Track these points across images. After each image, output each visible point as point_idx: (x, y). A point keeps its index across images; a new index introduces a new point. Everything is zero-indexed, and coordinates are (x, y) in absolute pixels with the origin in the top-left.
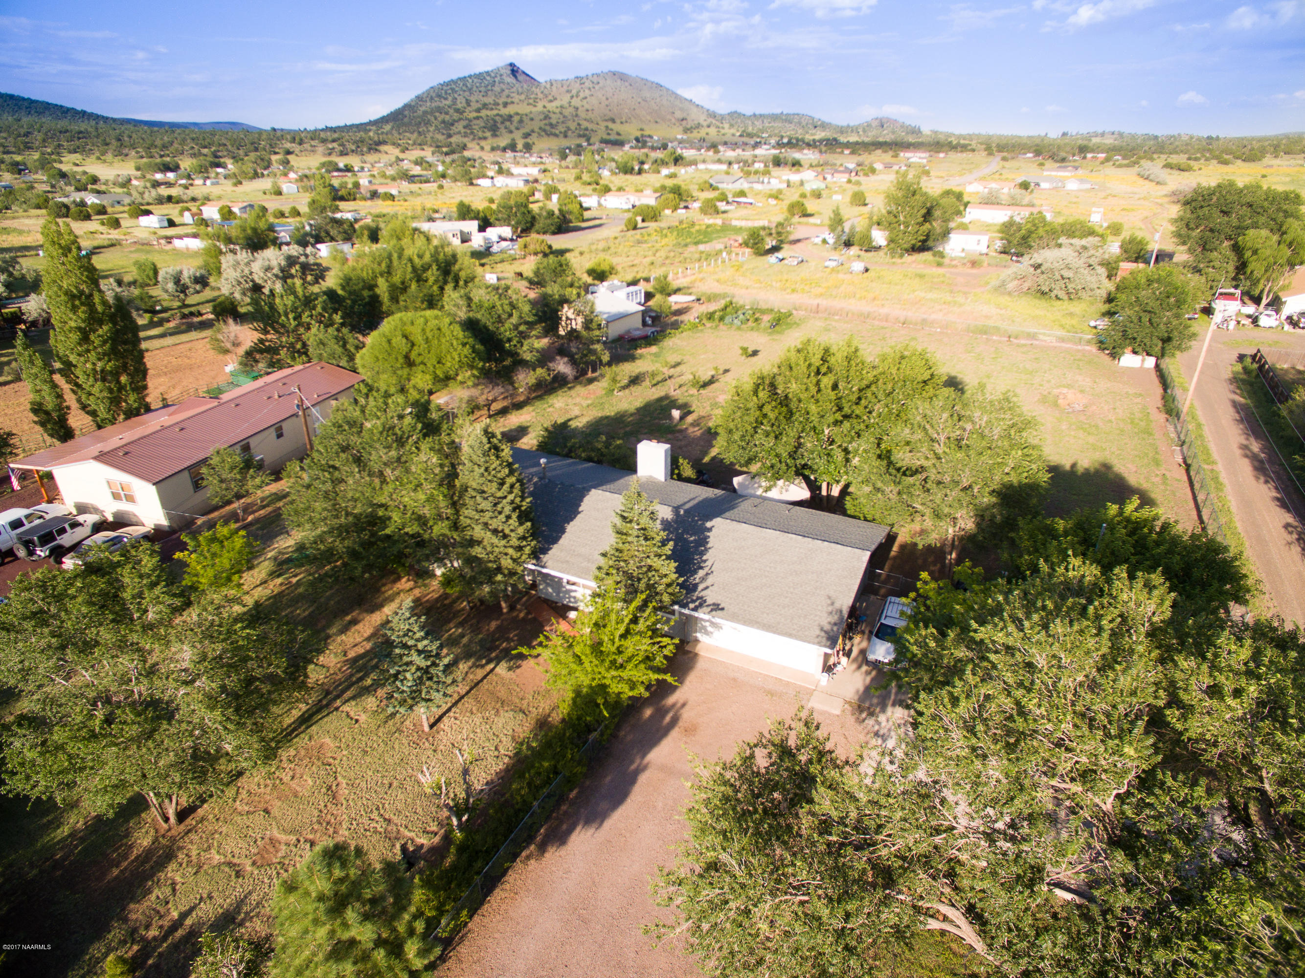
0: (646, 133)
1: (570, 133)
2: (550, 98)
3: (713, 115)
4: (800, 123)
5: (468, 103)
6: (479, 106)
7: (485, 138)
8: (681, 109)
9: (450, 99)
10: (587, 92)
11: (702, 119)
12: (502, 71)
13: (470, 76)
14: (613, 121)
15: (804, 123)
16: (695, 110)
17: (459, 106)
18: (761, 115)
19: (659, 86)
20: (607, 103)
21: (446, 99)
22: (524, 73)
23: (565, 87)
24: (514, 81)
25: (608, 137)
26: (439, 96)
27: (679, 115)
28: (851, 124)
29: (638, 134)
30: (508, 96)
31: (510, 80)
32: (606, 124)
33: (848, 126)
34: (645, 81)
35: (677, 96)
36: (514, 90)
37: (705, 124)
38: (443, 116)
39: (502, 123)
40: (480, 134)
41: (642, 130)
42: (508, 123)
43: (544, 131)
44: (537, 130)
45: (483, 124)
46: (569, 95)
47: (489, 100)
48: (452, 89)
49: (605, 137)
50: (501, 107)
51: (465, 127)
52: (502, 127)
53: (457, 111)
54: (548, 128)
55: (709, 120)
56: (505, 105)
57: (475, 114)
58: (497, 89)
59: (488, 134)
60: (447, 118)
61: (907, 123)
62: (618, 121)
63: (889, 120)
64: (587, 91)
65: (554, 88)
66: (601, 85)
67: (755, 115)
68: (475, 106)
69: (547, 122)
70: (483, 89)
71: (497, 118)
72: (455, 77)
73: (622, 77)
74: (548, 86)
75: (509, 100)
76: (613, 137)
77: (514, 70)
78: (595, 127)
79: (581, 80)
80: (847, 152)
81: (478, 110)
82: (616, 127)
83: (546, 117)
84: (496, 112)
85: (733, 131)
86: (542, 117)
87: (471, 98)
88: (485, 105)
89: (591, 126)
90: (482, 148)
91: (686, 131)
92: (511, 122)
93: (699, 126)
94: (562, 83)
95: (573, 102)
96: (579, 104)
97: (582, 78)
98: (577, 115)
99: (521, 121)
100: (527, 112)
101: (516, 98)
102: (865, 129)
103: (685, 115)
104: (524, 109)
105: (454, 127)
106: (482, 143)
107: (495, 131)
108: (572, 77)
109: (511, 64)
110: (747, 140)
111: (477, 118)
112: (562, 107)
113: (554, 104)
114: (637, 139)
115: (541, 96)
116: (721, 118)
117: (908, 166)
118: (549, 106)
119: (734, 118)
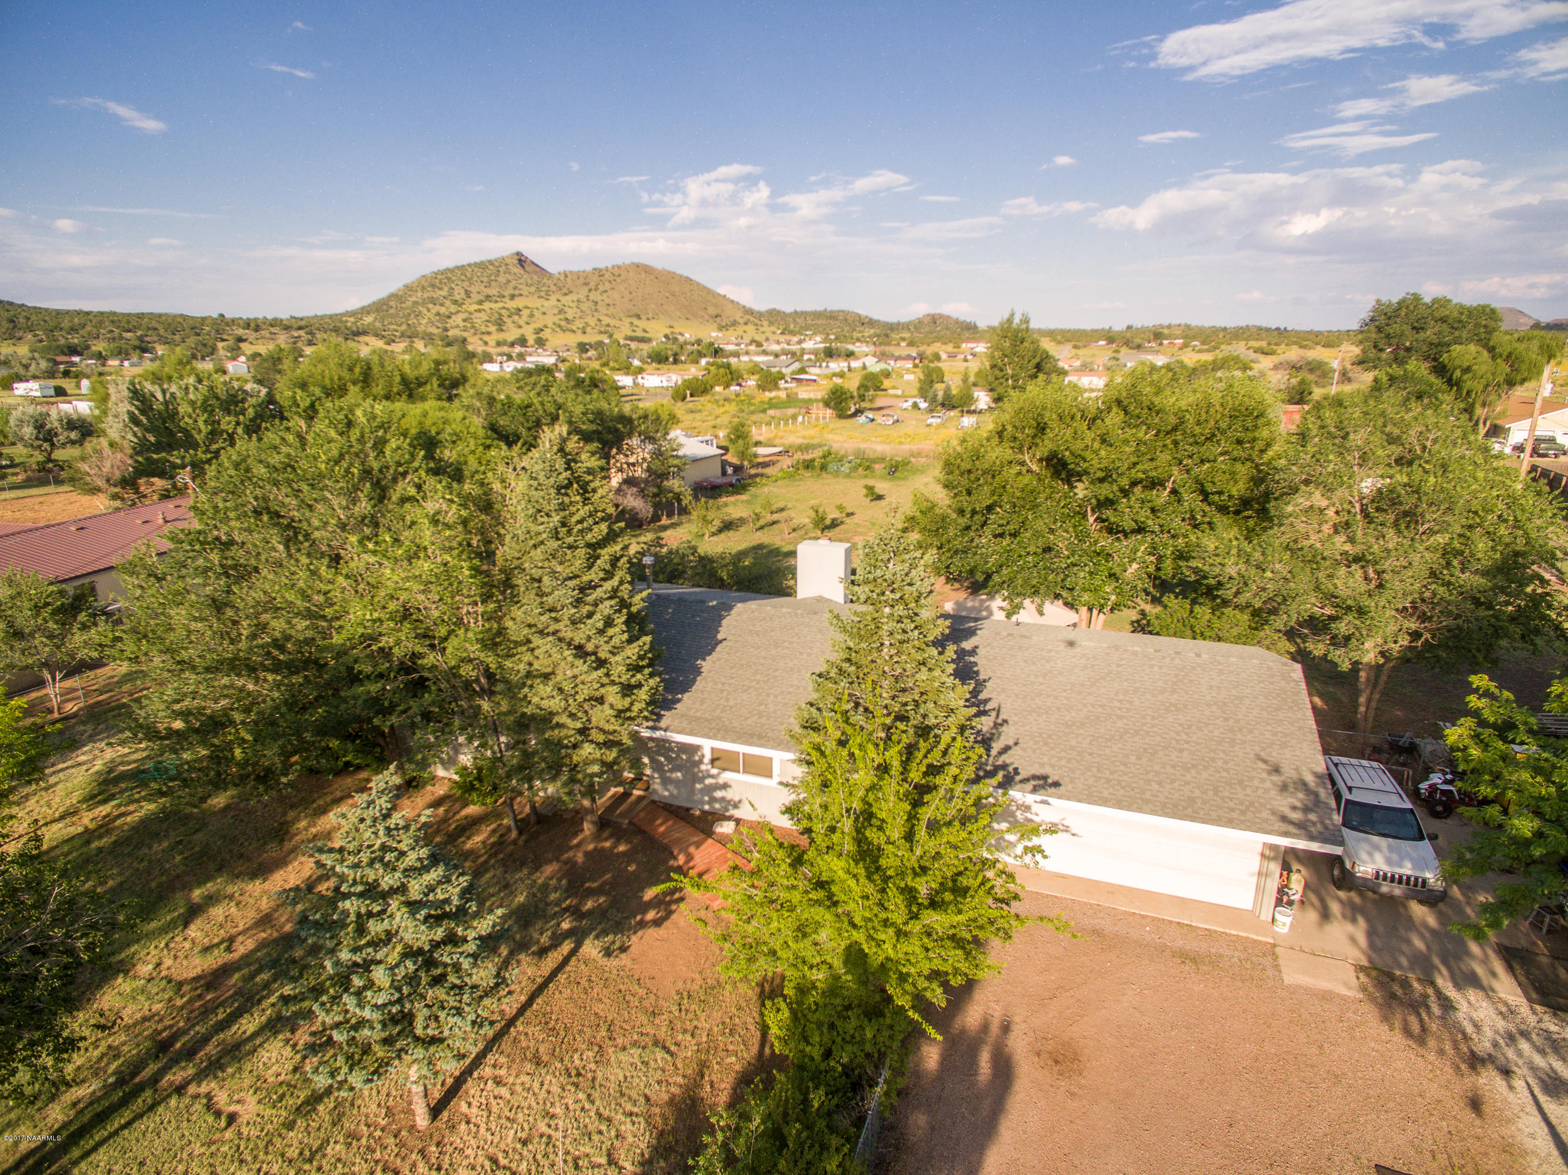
0: (676, 330)
1: (588, 329)
2: (565, 290)
3: (749, 312)
4: (846, 320)
5: (468, 294)
6: (480, 297)
7: (489, 333)
8: (716, 306)
9: (446, 289)
10: (608, 286)
11: (738, 316)
12: (508, 261)
13: (470, 265)
14: (638, 317)
15: (850, 321)
16: (730, 306)
17: (457, 297)
18: (802, 313)
19: (688, 280)
20: (631, 297)
21: (441, 289)
22: (533, 263)
23: (582, 280)
24: (522, 272)
25: (634, 334)
26: (433, 286)
27: (712, 311)
28: (902, 320)
29: (668, 331)
30: (515, 288)
31: (518, 270)
32: (630, 320)
33: (899, 323)
34: (672, 275)
35: (709, 291)
36: (522, 281)
37: (741, 321)
38: (437, 308)
39: (510, 317)
40: (483, 329)
41: (673, 327)
42: (516, 317)
43: (559, 326)
44: (550, 325)
45: (486, 318)
46: (586, 288)
47: (493, 291)
48: (449, 279)
49: (630, 334)
50: (506, 300)
51: (464, 320)
52: (508, 321)
53: (455, 302)
54: (563, 323)
55: (749, 317)
56: (513, 297)
57: (476, 307)
58: (502, 279)
59: (493, 329)
60: (443, 310)
61: (962, 319)
62: (644, 317)
63: (941, 316)
64: (607, 284)
65: (569, 280)
66: (623, 277)
67: (796, 312)
68: (475, 297)
69: (562, 317)
70: (485, 279)
71: (504, 312)
72: (451, 266)
73: (647, 270)
74: (562, 278)
75: (517, 292)
76: (639, 334)
77: (522, 260)
78: (617, 323)
79: (599, 272)
80: (903, 344)
81: (480, 303)
82: (641, 324)
83: (561, 312)
84: (500, 305)
85: (773, 329)
86: (556, 311)
87: (471, 289)
88: (488, 297)
89: (612, 322)
90: (486, 343)
91: (721, 328)
92: (520, 316)
93: (735, 323)
94: (578, 275)
95: (592, 296)
96: (599, 298)
97: (601, 270)
98: (596, 310)
99: (531, 316)
100: (539, 305)
101: (525, 290)
102: (917, 325)
103: (719, 311)
104: (534, 302)
105: (451, 321)
106: (486, 338)
107: (500, 324)
108: (589, 268)
109: (518, 254)
110: (788, 337)
111: (479, 311)
112: (579, 301)
113: (569, 298)
114: (666, 336)
115: (553, 288)
116: (760, 315)
117: (974, 355)
118: (564, 300)
119: (774, 316)
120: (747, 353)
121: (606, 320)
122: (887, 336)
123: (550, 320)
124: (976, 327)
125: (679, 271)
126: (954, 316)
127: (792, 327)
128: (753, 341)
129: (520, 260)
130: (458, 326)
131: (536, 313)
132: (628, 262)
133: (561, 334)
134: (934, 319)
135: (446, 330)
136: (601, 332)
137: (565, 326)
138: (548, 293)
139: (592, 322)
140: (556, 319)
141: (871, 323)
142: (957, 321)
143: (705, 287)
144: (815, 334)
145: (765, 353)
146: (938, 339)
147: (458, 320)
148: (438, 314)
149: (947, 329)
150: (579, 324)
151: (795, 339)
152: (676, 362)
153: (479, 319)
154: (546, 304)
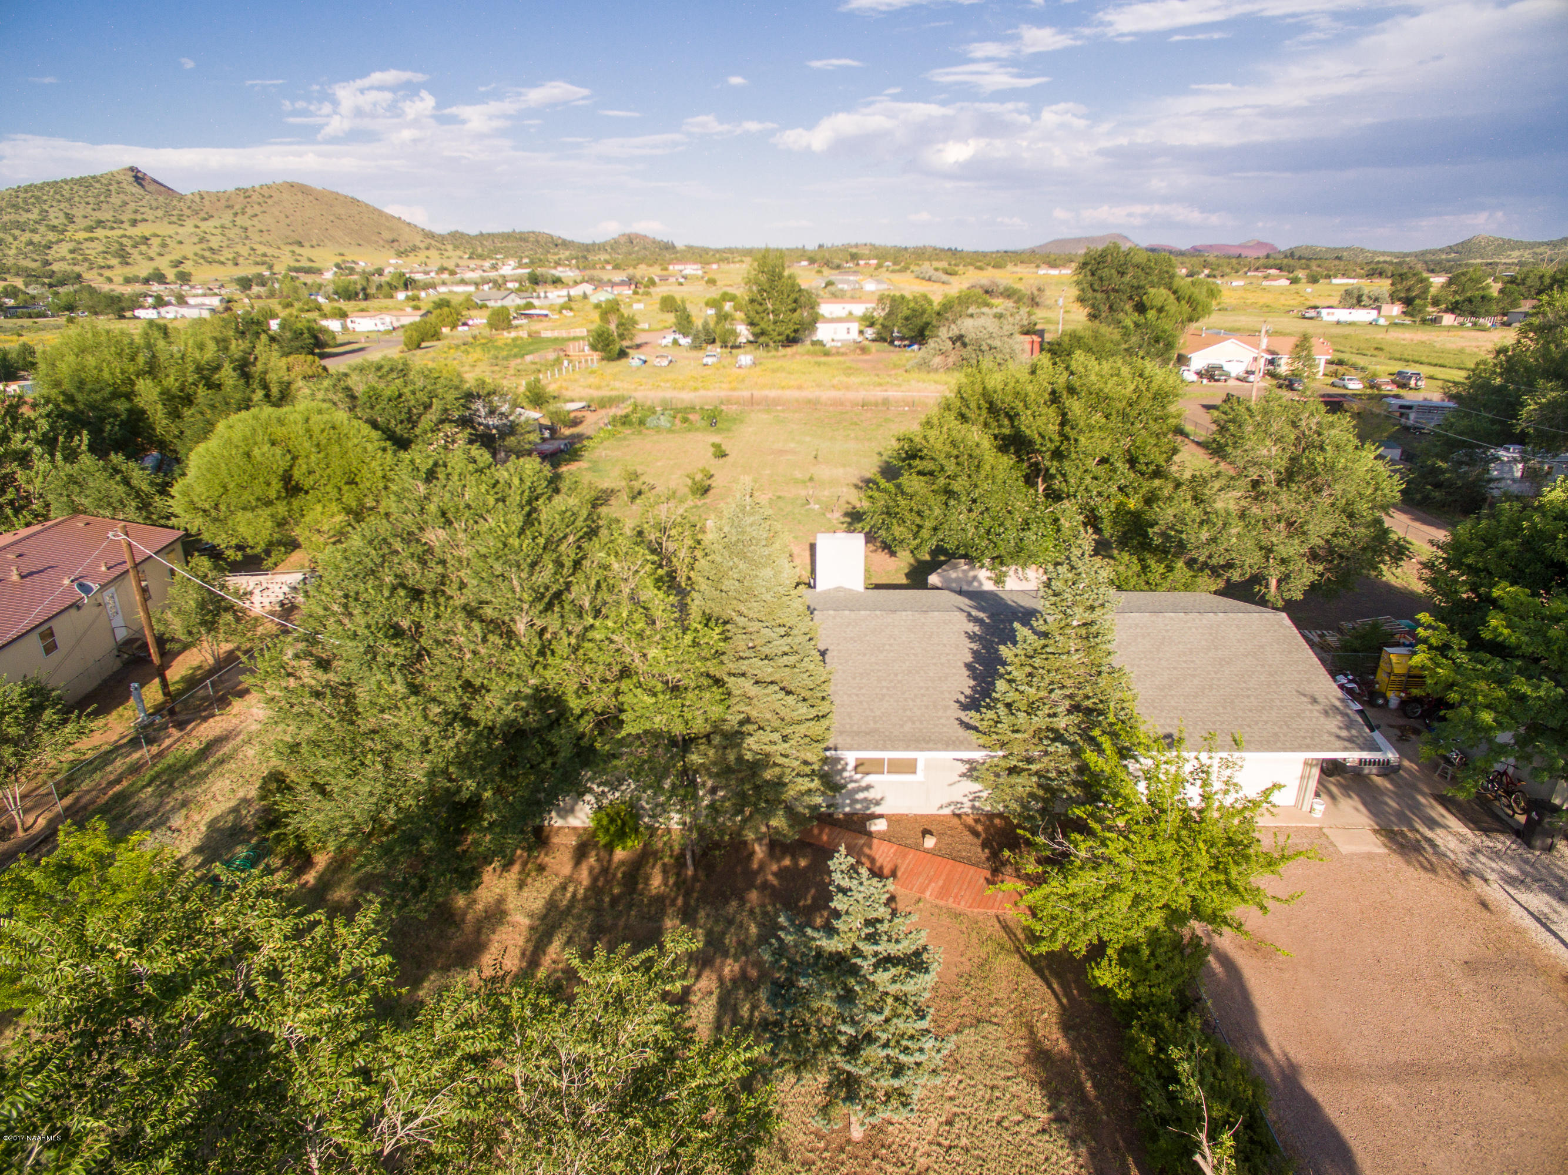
0: (348, 258)
1: (241, 260)
2: (203, 215)
3: (430, 235)
4: (538, 242)
5: (70, 218)
6: (89, 222)
7: (109, 267)
8: (390, 229)
9: (36, 211)
10: (257, 209)
11: (417, 240)
12: (121, 178)
13: (66, 182)
14: (300, 244)
15: (542, 242)
16: (407, 229)
17: (55, 222)
18: (489, 235)
19: (355, 201)
20: (288, 221)
21: (28, 211)
22: (155, 181)
23: (223, 202)
24: (142, 192)
25: (297, 265)
27: (387, 235)
28: (596, 241)
29: (339, 260)
30: (136, 212)
31: (136, 189)
32: (291, 248)
33: (594, 244)
34: (336, 196)
35: (381, 213)
36: (144, 202)
37: (422, 246)
38: (28, 235)
39: (135, 247)
40: (101, 261)
41: (342, 255)
42: (143, 248)
43: (203, 257)
44: (191, 256)
45: (102, 248)
46: (231, 212)
47: (106, 215)
48: (38, 198)
49: (294, 264)
50: (126, 225)
51: (72, 252)
52: (135, 252)
53: (54, 228)
54: (207, 254)
55: (429, 241)
56: (134, 223)
57: (85, 235)
58: (115, 200)
59: (114, 262)
60: (36, 238)
61: (659, 238)
62: (307, 244)
63: (637, 236)
64: (256, 207)
65: (206, 202)
66: (275, 199)
67: (482, 234)
68: (81, 223)
69: (204, 246)
70: (91, 200)
71: (124, 241)
72: (38, 182)
73: (305, 190)
74: (197, 199)
75: (139, 217)
76: (304, 263)
77: (139, 178)
78: (276, 252)
79: (245, 193)
80: (609, 267)
81: (91, 229)
82: (306, 252)
83: (202, 240)
84: (120, 232)
85: (459, 253)
86: (196, 240)
87: (74, 211)
88: (100, 223)
89: (270, 251)
90: (110, 280)
91: (400, 254)
92: (149, 246)
93: (415, 249)
94: (218, 196)
95: (239, 220)
96: (248, 223)
97: (247, 191)
98: (247, 238)
99: (164, 245)
100: (171, 232)
101: (150, 215)
102: (614, 246)
103: (394, 236)
104: (165, 229)
105: (52, 252)
106: (107, 273)
107: (124, 258)
108: (231, 188)
109: (132, 169)
110: (479, 262)
111: (92, 240)
112: (223, 227)
113: (211, 223)
114: (338, 266)
115: (188, 212)
116: (442, 239)
117: (685, 277)
118: (204, 225)
119: (457, 239)
120: (444, 283)
121: (261, 249)
122: (586, 258)
123: (189, 250)
124: (674, 247)
125: (340, 191)
126: (651, 235)
127: (480, 250)
128: (442, 270)
129: (136, 178)
130: (63, 259)
131: (168, 241)
132: (279, 181)
133: (206, 266)
134: (631, 239)
135: (47, 263)
136: (258, 264)
137: (210, 257)
138: (180, 217)
139: (244, 251)
140: (197, 248)
141: (565, 244)
142: (654, 242)
143: (376, 210)
144: (506, 257)
145: (463, 282)
146: (642, 260)
147: (63, 249)
148: (31, 243)
149: (645, 249)
150: (227, 254)
151: (487, 264)
152: (367, 297)
153: (93, 250)
154: (181, 230)
